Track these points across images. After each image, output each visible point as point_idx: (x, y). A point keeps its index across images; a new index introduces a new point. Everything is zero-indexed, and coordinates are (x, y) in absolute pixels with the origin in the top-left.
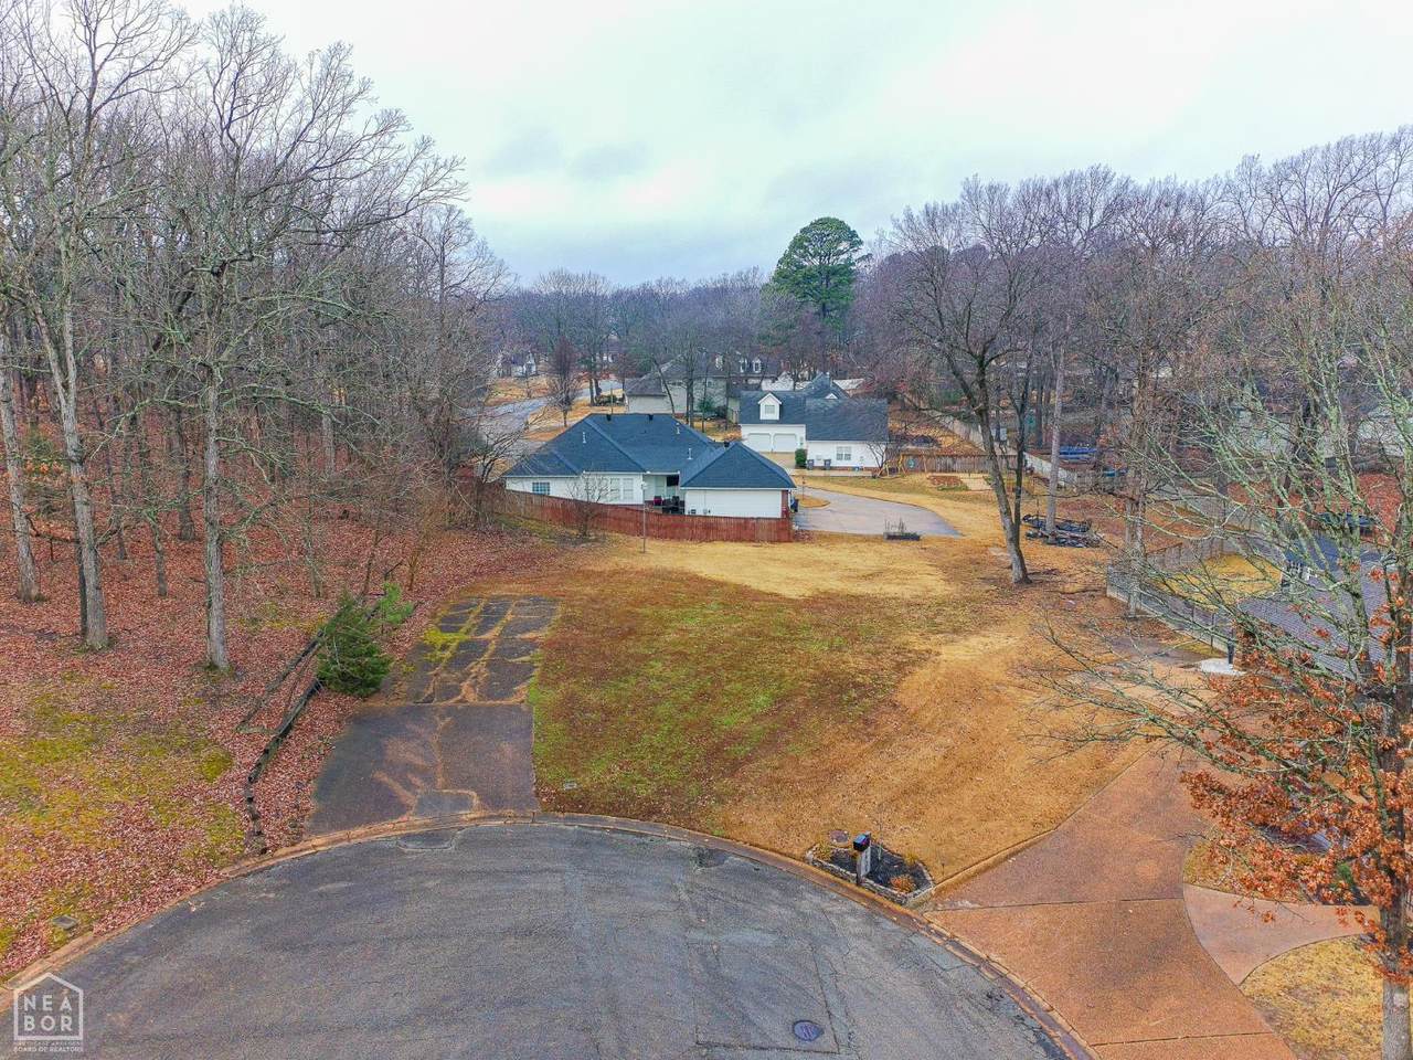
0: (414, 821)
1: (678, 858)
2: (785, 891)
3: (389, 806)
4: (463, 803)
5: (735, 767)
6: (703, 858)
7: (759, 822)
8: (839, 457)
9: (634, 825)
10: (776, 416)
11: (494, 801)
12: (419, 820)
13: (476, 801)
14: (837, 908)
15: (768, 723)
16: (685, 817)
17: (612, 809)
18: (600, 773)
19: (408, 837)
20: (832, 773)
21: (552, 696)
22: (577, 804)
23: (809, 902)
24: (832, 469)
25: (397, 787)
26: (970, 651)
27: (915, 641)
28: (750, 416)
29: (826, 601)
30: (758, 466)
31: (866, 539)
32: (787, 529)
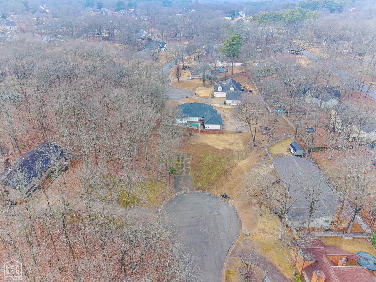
0: (183, 191)
1: (207, 195)
2: (217, 199)
3: (181, 190)
4: (187, 189)
5: (213, 184)
6: (210, 195)
7: (215, 191)
8: (232, 103)
9: (203, 191)
10: (221, 90)
11: (190, 189)
12: (184, 191)
13: (188, 189)
14: (222, 201)
15: (216, 178)
16: (208, 190)
17: (201, 190)
18: (199, 185)
19: (184, 193)
20: (223, 185)
21: (193, 174)
22: (198, 189)
23: (219, 200)
24: (230, 105)
25: (181, 187)
26: (242, 164)
27: (235, 161)
28: (216, 90)
29: (225, 151)
30: (217, 120)
31: (233, 133)
32: (221, 132)
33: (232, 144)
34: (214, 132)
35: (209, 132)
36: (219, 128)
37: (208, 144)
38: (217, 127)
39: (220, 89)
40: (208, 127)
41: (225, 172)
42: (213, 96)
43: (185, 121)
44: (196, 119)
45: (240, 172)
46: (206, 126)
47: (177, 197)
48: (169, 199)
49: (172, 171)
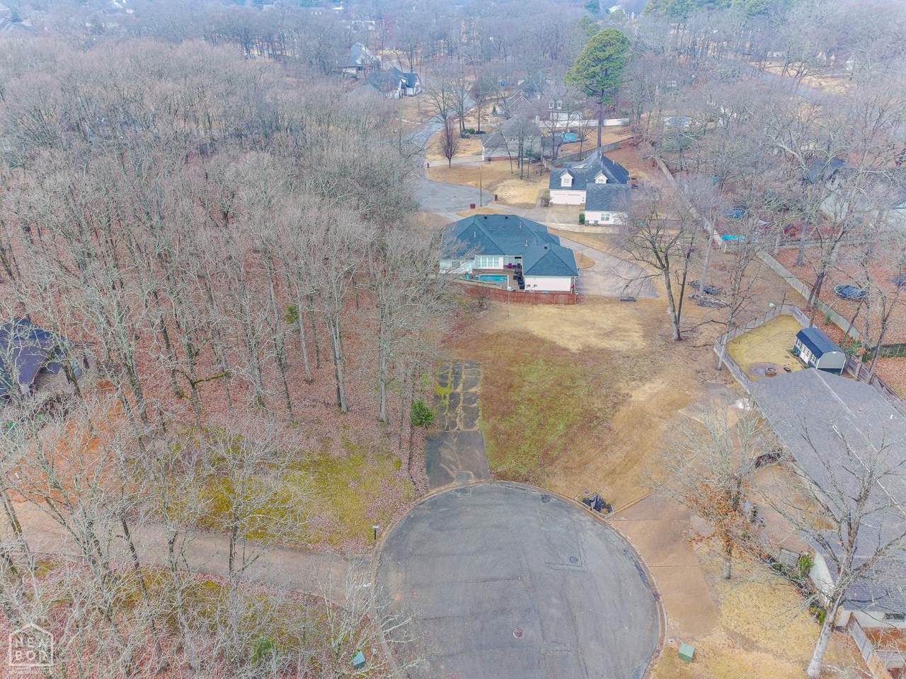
0: (456, 484)
1: (535, 498)
2: (568, 511)
3: (449, 479)
4: (468, 476)
5: (553, 461)
6: (545, 498)
7: (560, 484)
8: (603, 219)
9: (521, 485)
10: (569, 185)
11: (478, 475)
12: (458, 484)
13: (473, 476)
14: (584, 519)
15: (564, 440)
16: (537, 482)
17: (515, 479)
18: (508, 465)
19: (457, 490)
20: (586, 464)
21: (488, 426)
22: (502, 476)
23: (576, 516)
24: (598, 225)
25: (449, 470)
26: (644, 394)
27: (623, 387)
28: (556, 184)
29: (588, 354)
30: (561, 263)
31: (610, 301)
32: (573, 298)
33: (608, 334)
34: (552, 298)
35: (537, 298)
36: (568, 289)
37: (534, 333)
38: (562, 284)
39: (566, 181)
40: (535, 283)
41: (590, 423)
42: (546, 202)
43: (467, 267)
44: (498, 263)
45: (641, 421)
46: (529, 281)
47: (434, 504)
48: (407, 511)
49: (421, 418)
